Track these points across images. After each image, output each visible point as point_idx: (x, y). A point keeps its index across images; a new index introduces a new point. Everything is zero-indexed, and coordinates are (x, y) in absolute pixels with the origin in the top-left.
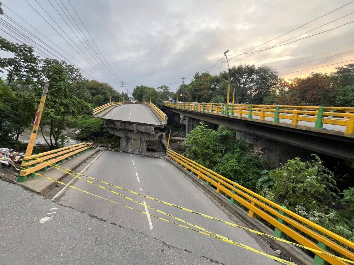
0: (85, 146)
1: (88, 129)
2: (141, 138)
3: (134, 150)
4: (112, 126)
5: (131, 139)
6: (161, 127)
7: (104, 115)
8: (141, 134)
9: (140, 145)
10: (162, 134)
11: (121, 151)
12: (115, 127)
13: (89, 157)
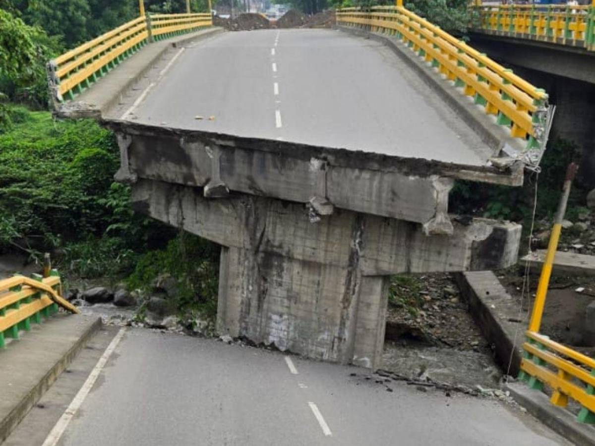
0: (24, 301)
1: (15, 188)
2: (353, 258)
3: (304, 333)
4: (171, 171)
5: (291, 259)
6: (504, 181)
7: (114, 102)
8: (355, 229)
9: (346, 300)
10: (505, 232)
11: (226, 338)
12: (190, 177)
13: (54, 370)
